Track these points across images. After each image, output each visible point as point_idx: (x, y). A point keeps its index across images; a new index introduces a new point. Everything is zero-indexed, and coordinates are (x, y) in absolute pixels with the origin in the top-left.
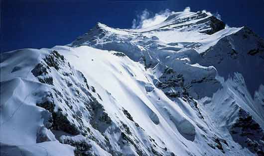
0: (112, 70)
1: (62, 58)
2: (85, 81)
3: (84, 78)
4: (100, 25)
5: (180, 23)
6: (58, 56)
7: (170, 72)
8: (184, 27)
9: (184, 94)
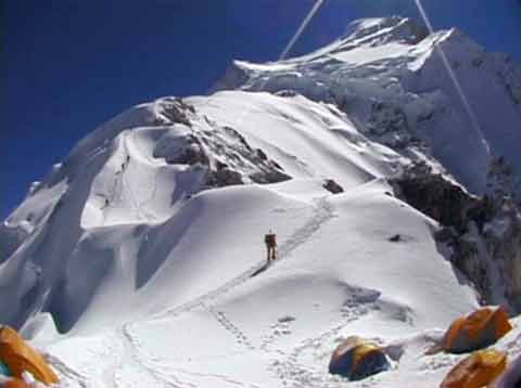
0: (283, 119)
1: (192, 109)
2: (243, 141)
3: (240, 136)
4: (238, 63)
5: (366, 35)
6: (184, 107)
7: (380, 107)
8: (374, 41)
9: (412, 140)
